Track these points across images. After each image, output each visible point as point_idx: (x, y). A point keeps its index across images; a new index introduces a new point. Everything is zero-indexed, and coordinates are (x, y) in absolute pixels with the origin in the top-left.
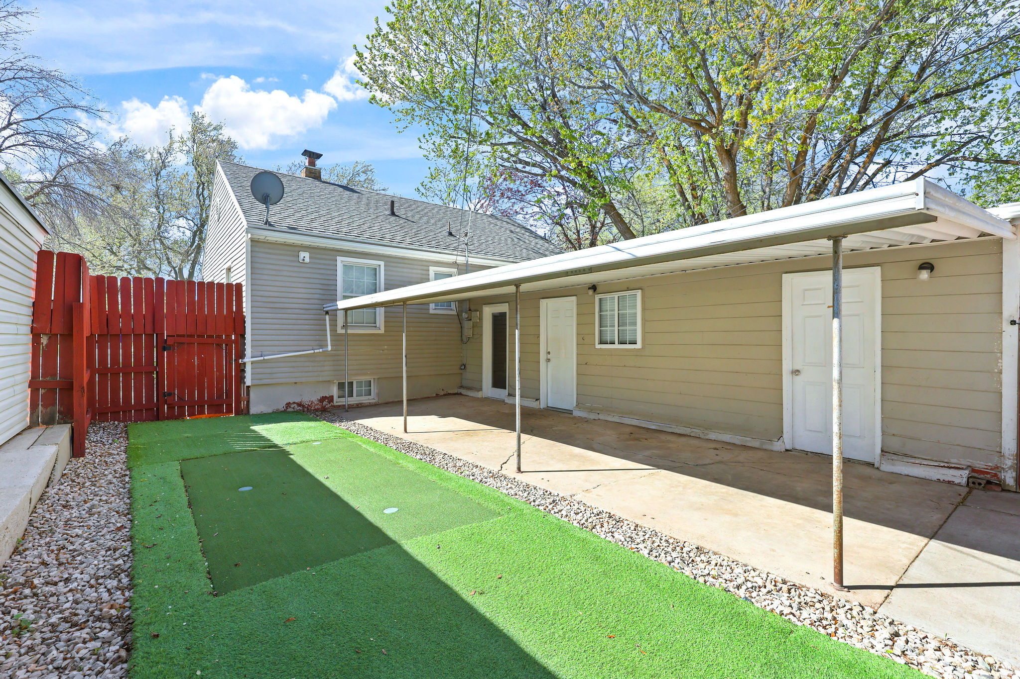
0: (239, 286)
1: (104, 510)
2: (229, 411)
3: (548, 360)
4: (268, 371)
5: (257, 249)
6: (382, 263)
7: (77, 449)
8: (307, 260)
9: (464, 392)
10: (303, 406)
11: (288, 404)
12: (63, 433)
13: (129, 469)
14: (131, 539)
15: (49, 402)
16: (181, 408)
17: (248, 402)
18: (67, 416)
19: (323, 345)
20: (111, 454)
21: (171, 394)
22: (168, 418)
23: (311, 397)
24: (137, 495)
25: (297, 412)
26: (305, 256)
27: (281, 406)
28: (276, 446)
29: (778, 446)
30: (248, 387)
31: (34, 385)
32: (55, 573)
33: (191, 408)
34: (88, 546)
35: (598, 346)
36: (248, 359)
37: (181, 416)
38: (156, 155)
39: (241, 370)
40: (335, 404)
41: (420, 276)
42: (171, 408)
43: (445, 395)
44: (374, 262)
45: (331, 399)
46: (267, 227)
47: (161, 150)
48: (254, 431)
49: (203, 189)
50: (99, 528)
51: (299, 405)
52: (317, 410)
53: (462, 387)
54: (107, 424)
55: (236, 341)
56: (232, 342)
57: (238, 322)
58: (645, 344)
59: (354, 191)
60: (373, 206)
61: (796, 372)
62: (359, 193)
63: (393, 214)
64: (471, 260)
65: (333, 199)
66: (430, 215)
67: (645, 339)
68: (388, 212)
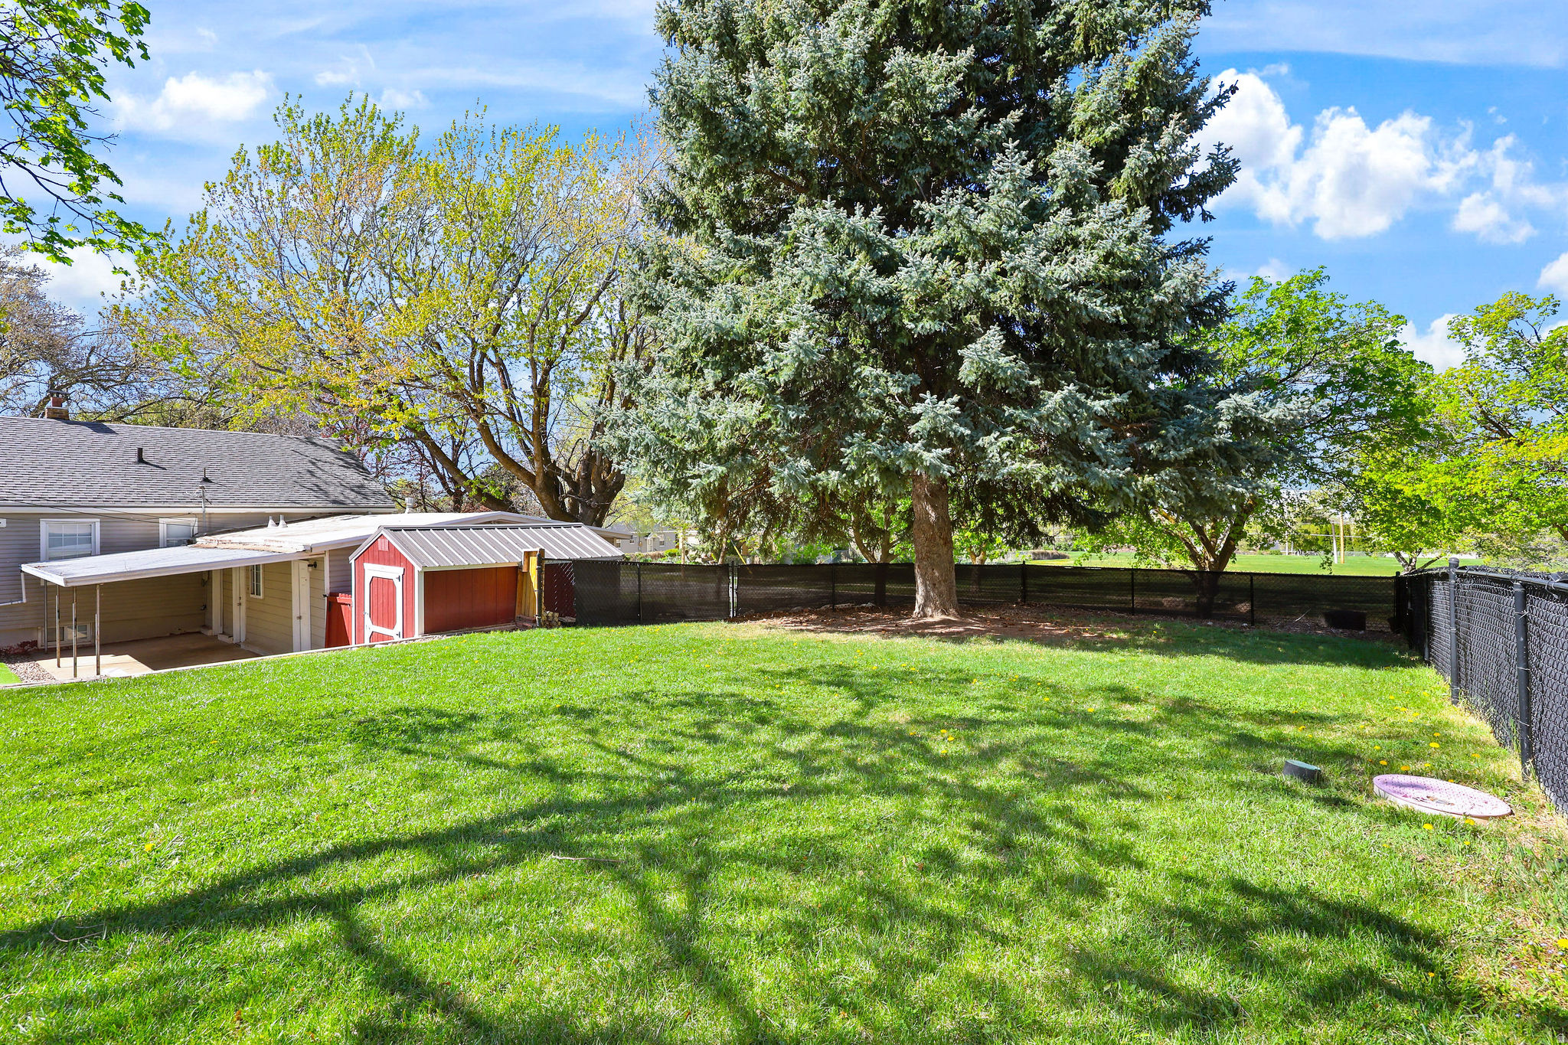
6: (100, 521)
8: (4, 525)
9: (203, 630)
19: (21, 599)
23: (10, 643)
26: (2, 522)
40: (40, 647)
41: (148, 528)
43: (182, 634)
44: (90, 521)
45: (33, 643)
53: (203, 626)
58: (265, 596)
59: (108, 431)
60: (120, 452)
61: (300, 618)
62: (114, 432)
63: (141, 460)
64: (208, 510)
65: (66, 450)
66: (202, 453)
67: (264, 592)
68: (135, 459)
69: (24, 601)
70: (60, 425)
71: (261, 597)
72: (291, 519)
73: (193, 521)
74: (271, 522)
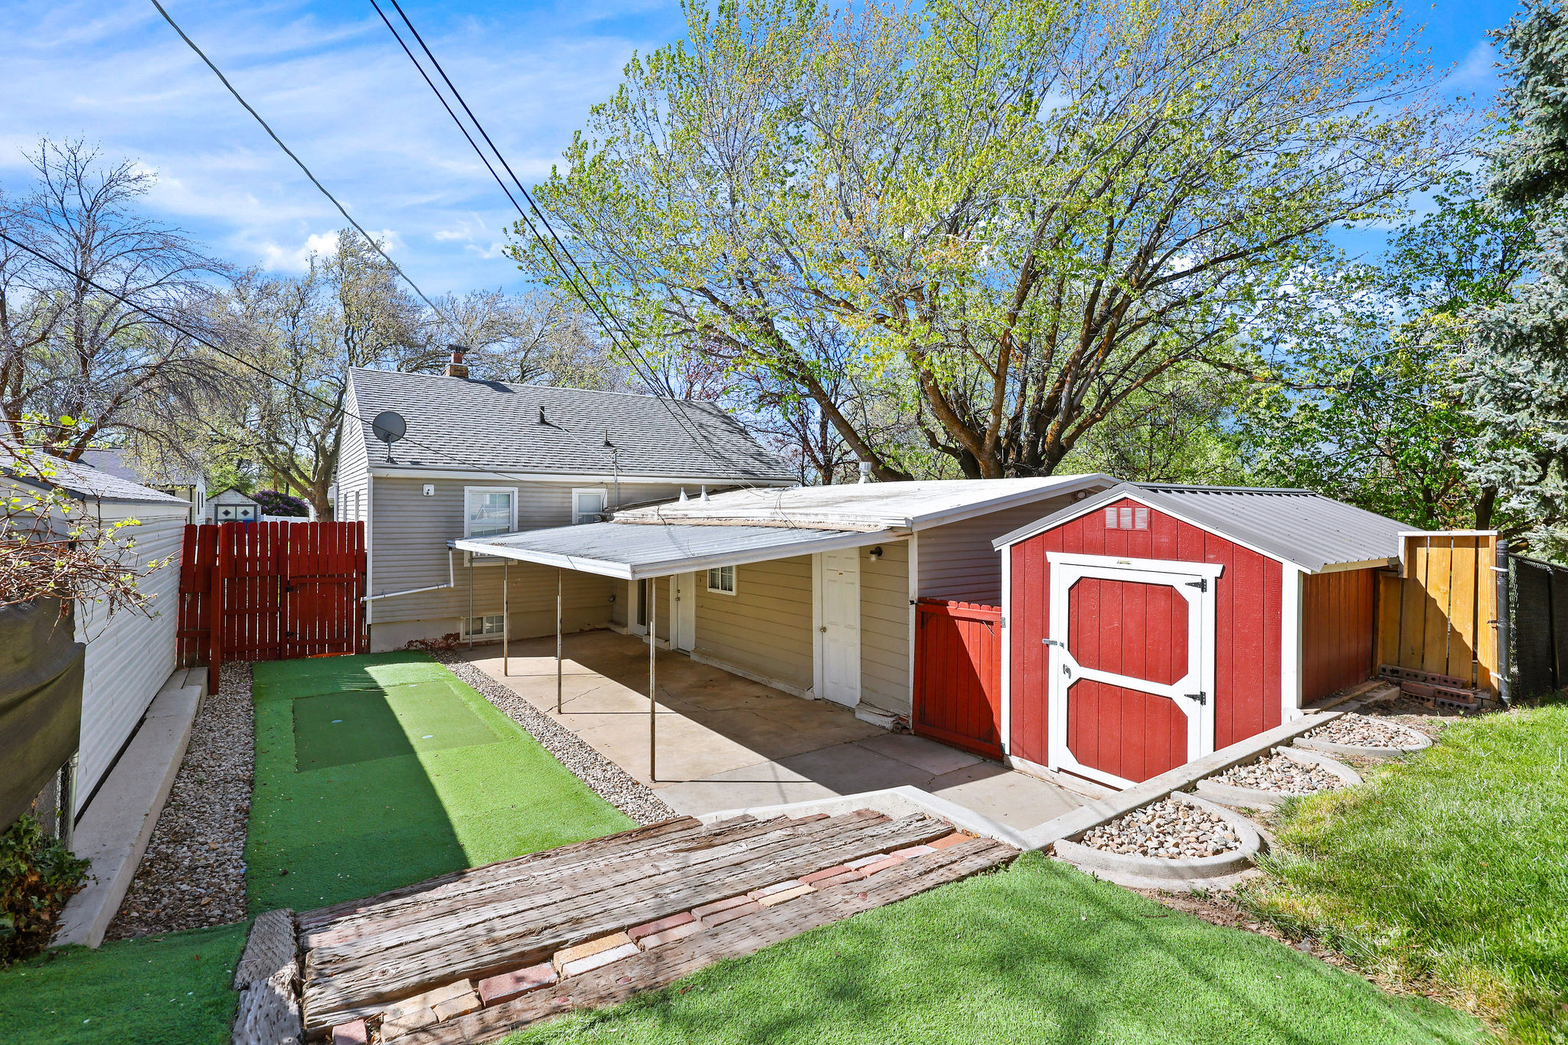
0: (361, 524)
1: (236, 732)
2: (350, 650)
3: (678, 599)
4: (389, 608)
5: (379, 486)
6: (516, 490)
7: (212, 688)
8: (432, 493)
9: (612, 627)
10: (427, 644)
11: (410, 643)
12: (202, 674)
13: (253, 705)
14: (254, 749)
15: (191, 648)
16: (303, 648)
17: (369, 640)
18: (204, 661)
19: (448, 582)
20: (239, 693)
21: (293, 633)
22: (290, 657)
23: (435, 634)
24: (258, 724)
25: (419, 651)
26: (430, 489)
27: (403, 645)
28: (378, 687)
29: (808, 696)
30: (369, 626)
31: (180, 635)
32: (212, 763)
33: (312, 648)
34: (228, 752)
35: (709, 590)
36: (368, 598)
37: (302, 655)
38: (292, 289)
39: (362, 609)
40: (461, 641)
41: (560, 500)
42: (293, 647)
43: (591, 630)
44: (507, 489)
45: (457, 636)
46: (389, 464)
47: (300, 284)
48: (367, 673)
49: (353, 333)
50: (234, 743)
51: (422, 643)
52: (440, 649)
53: (612, 621)
54: (233, 663)
55: (357, 579)
56: (354, 580)
57: (359, 560)
58: (738, 592)
59: (505, 390)
60: (521, 412)
61: (824, 629)
62: (511, 391)
63: (543, 421)
64: (621, 479)
65: (474, 409)
66: (593, 414)
67: (738, 587)
68: (537, 420)
69: (452, 585)
70: (463, 382)
71: (734, 593)
72: (713, 491)
73: (603, 492)
74: (683, 495)
